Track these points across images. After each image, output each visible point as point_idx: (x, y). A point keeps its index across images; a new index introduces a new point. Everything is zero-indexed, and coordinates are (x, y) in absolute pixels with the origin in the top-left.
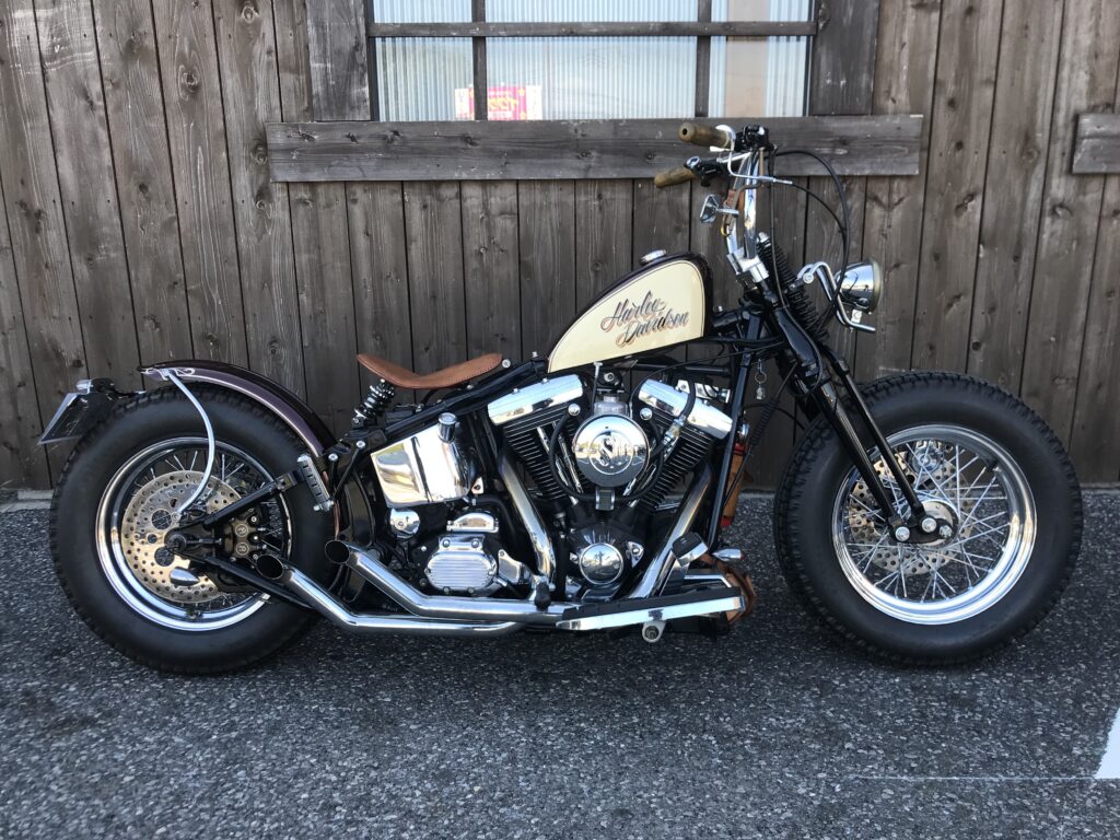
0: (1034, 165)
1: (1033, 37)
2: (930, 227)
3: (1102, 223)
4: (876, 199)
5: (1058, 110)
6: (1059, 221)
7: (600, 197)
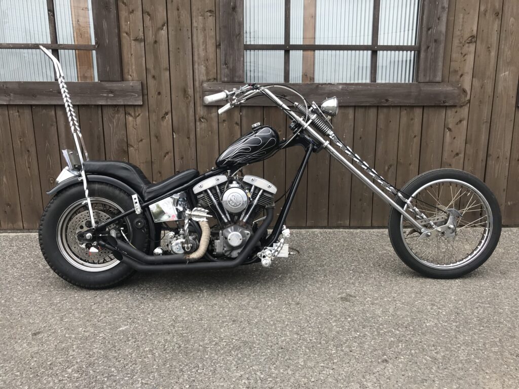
0: (190, 102)
1: (182, 53)
2: (152, 125)
3: (220, 125)
4: (129, 114)
5: (196, 81)
6: (203, 124)
7: (18, 111)
